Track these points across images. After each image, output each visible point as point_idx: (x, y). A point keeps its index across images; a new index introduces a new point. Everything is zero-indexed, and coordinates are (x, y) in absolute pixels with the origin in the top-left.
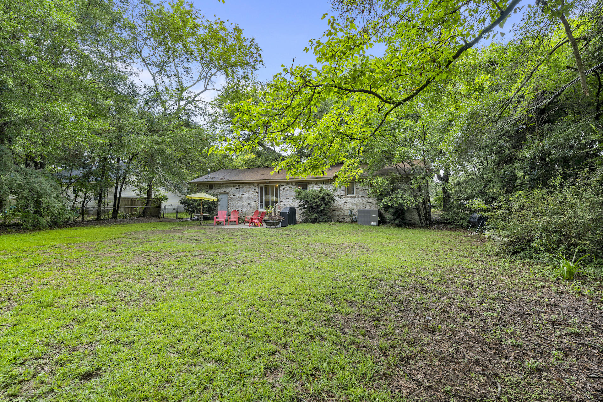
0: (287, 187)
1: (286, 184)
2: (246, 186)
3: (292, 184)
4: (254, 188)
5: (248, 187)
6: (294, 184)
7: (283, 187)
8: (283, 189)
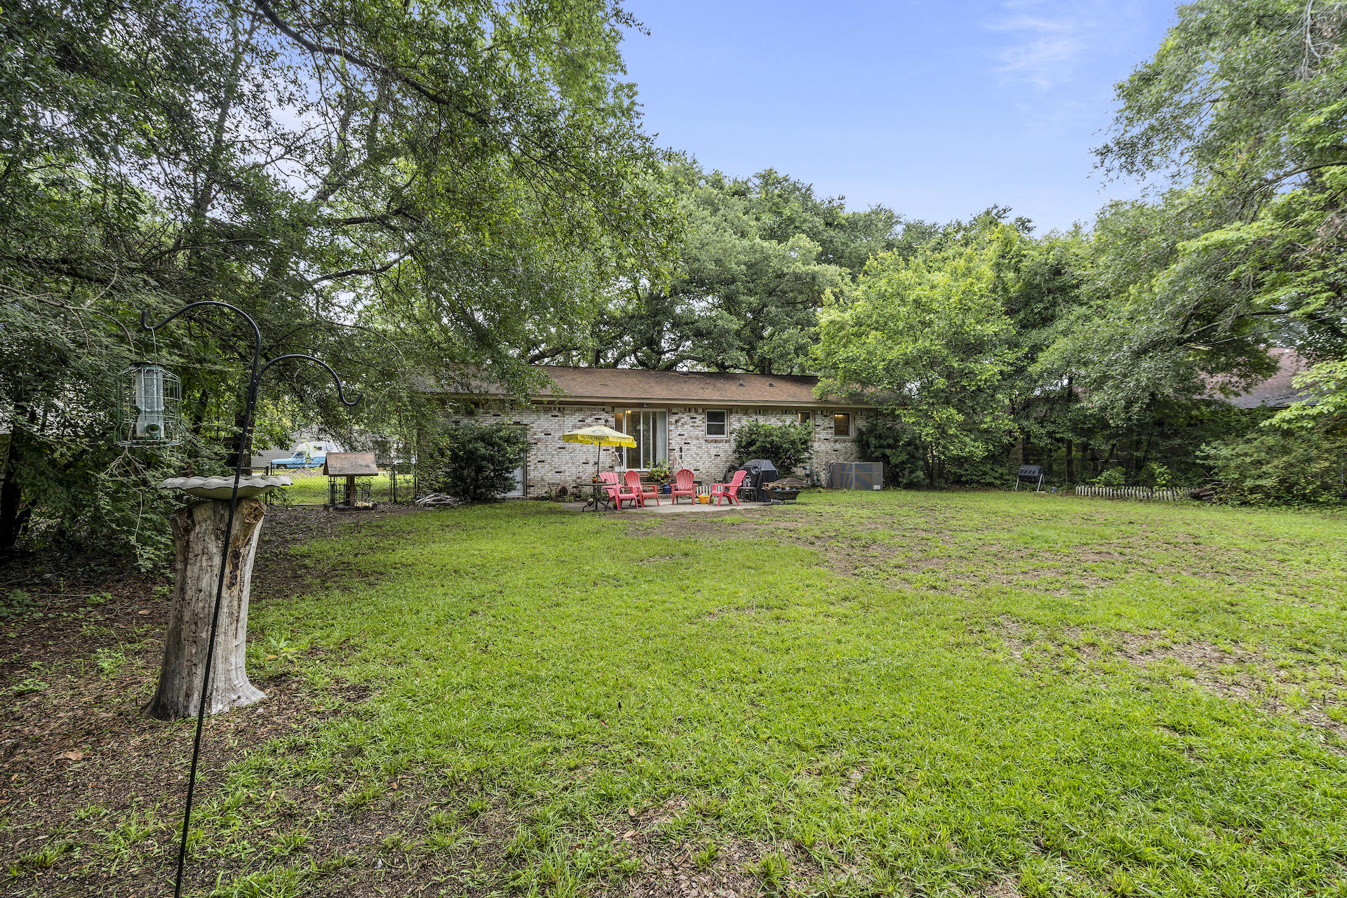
0: (686, 418)
1: (683, 410)
2: (581, 410)
3: (696, 411)
4: (604, 416)
5: (588, 413)
6: (700, 411)
7: (676, 417)
8: (677, 421)
